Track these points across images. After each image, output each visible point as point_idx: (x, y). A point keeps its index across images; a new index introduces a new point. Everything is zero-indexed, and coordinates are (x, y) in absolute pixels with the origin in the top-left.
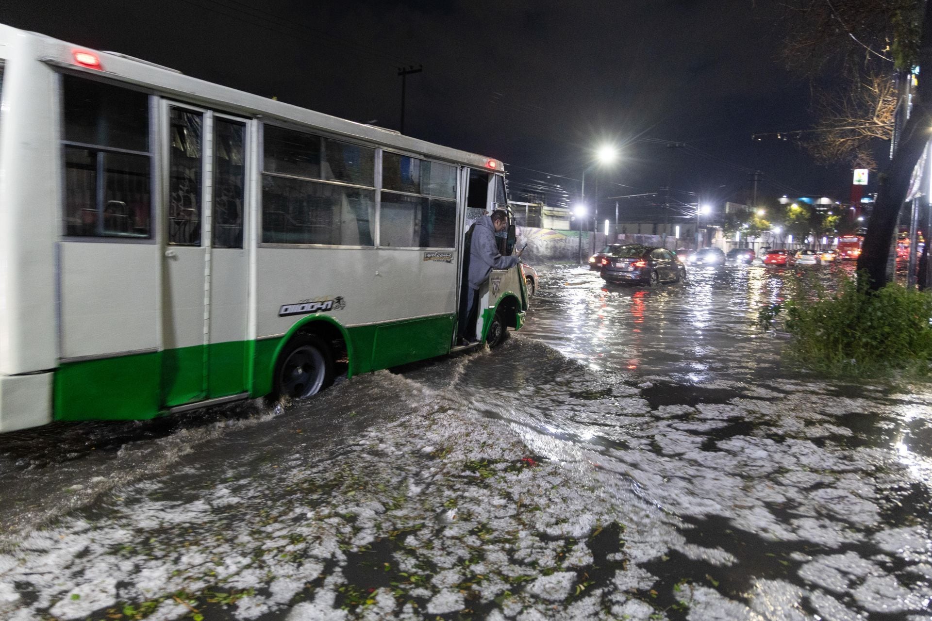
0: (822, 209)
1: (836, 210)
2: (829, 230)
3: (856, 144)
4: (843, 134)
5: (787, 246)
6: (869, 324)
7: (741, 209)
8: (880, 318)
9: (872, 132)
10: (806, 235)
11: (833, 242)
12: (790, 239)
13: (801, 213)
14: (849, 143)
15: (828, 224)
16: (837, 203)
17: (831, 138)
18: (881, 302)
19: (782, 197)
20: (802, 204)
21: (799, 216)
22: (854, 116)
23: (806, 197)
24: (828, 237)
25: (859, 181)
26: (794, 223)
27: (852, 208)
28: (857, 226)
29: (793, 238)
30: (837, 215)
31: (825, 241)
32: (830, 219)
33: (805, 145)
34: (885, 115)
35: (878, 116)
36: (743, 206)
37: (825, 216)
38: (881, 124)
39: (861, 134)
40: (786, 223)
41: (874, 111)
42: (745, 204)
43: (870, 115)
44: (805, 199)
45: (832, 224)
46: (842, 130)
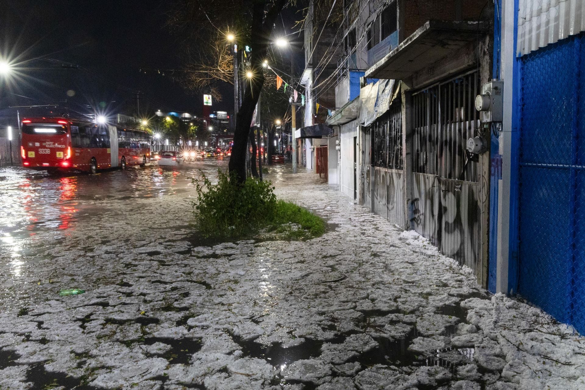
0: (186, 120)
1: (195, 122)
2: (192, 136)
3: (209, 83)
4: (200, 75)
5: (166, 148)
6: (241, 204)
7: (130, 120)
8: (246, 200)
9: (217, 76)
10: (177, 140)
11: (195, 144)
12: (167, 142)
13: (173, 124)
14: (205, 81)
15: (191, 132)
16: (195, 117)
17: (193, 77)
18: (246, 190)
19: (157, 111)
20: (173, 117)
21: (172, 126)
22: (206, 64)
23: (174, 112)
24: (192, 141)
25: (207, 103)
26: (169, 131)
27: (205, 121)
28: (209, 134)
29: (170, 141)
30: (197, 126)
31: (190, 143)
32: (192, 128)
33: (178, 80)
34: (224, 65)
35: (220, 66)
36: (131, 118)
37: (188, 127)
38: (223, 72)
39: (211, 77)
40: (164, 131)
41: (217, 63)
42: (132, 116)
43: (215, 65)
44: (173, 113)
45: (194, 131)
46: (200, 72)
